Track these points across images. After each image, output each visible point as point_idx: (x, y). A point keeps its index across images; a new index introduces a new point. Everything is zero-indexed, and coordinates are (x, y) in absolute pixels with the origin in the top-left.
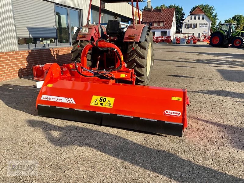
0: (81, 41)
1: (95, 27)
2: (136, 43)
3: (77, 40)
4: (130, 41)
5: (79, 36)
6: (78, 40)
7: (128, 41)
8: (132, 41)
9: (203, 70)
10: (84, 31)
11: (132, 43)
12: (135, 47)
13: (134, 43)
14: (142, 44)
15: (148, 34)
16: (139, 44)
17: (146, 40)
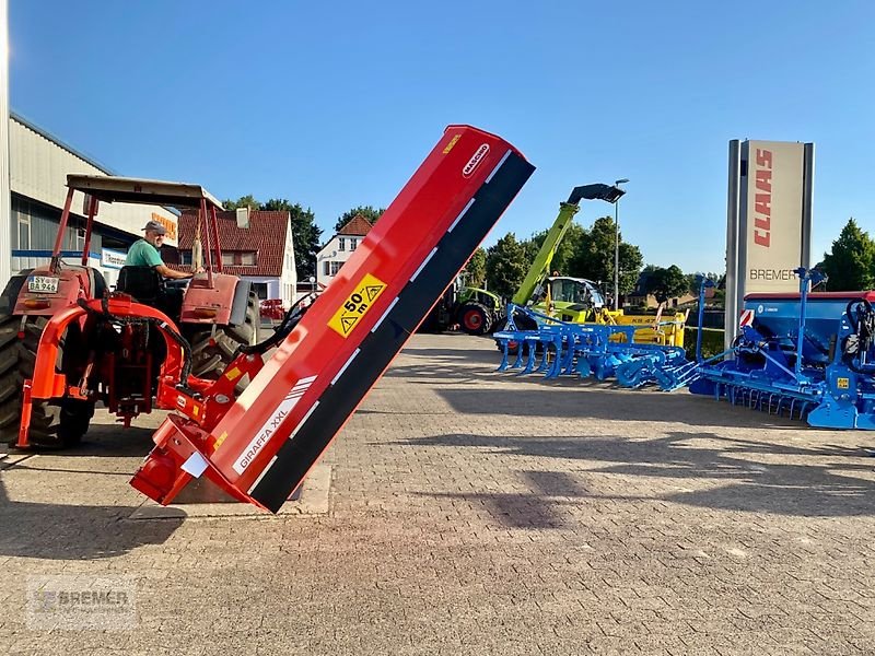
0: (32, 319)
1: (79, 277)
2: (220, 327)
3: (16, 313)
4: (202, 321)
5: (20, 301)
6: (21, 317)
7: (195, 321)
8: (209, 321)
9: (394, 393)
10: (41, 288)
11: (209, 326)
12: (218, 336)
13: (214, 326)
14: (237, 330)
15: (250, 305)
16: (229, 329)
17: (248, 321)
